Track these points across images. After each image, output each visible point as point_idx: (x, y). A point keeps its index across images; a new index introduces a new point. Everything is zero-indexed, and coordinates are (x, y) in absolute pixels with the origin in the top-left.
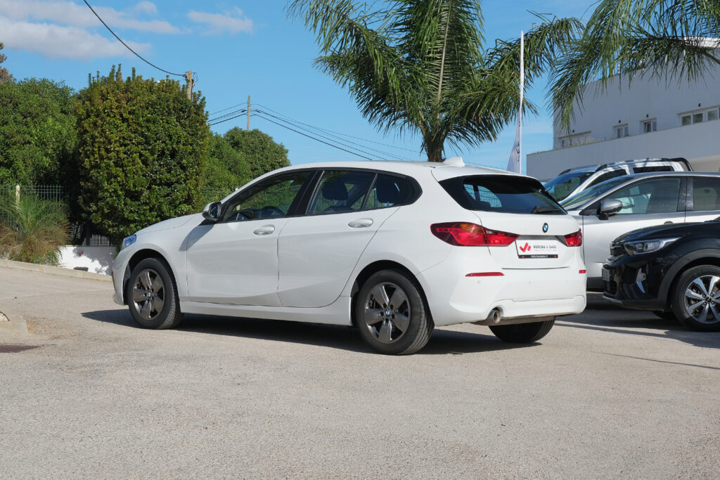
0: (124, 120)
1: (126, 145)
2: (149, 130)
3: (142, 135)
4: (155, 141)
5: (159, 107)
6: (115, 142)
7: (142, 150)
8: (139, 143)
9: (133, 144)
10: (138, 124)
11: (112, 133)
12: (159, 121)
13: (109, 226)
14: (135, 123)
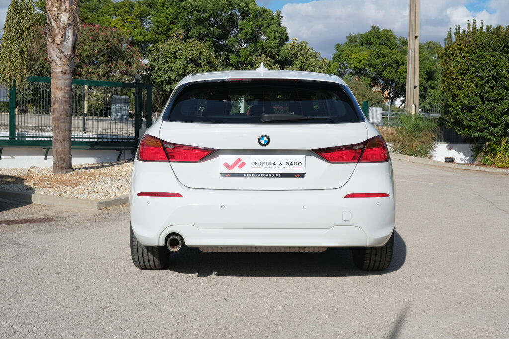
0: (463, 57)
1: (465, 75)
2: (478, 62)
3: (475, 67)
4: (484, 70)
5: (486, 46)
6: (457, 73)
7: (475, 77)
8: (473, 73)
9: (470, 73)
10: (472, 59)
11: (455, 67)
12: (485, 56)
13: (459, 131)
14: (469, 58)
